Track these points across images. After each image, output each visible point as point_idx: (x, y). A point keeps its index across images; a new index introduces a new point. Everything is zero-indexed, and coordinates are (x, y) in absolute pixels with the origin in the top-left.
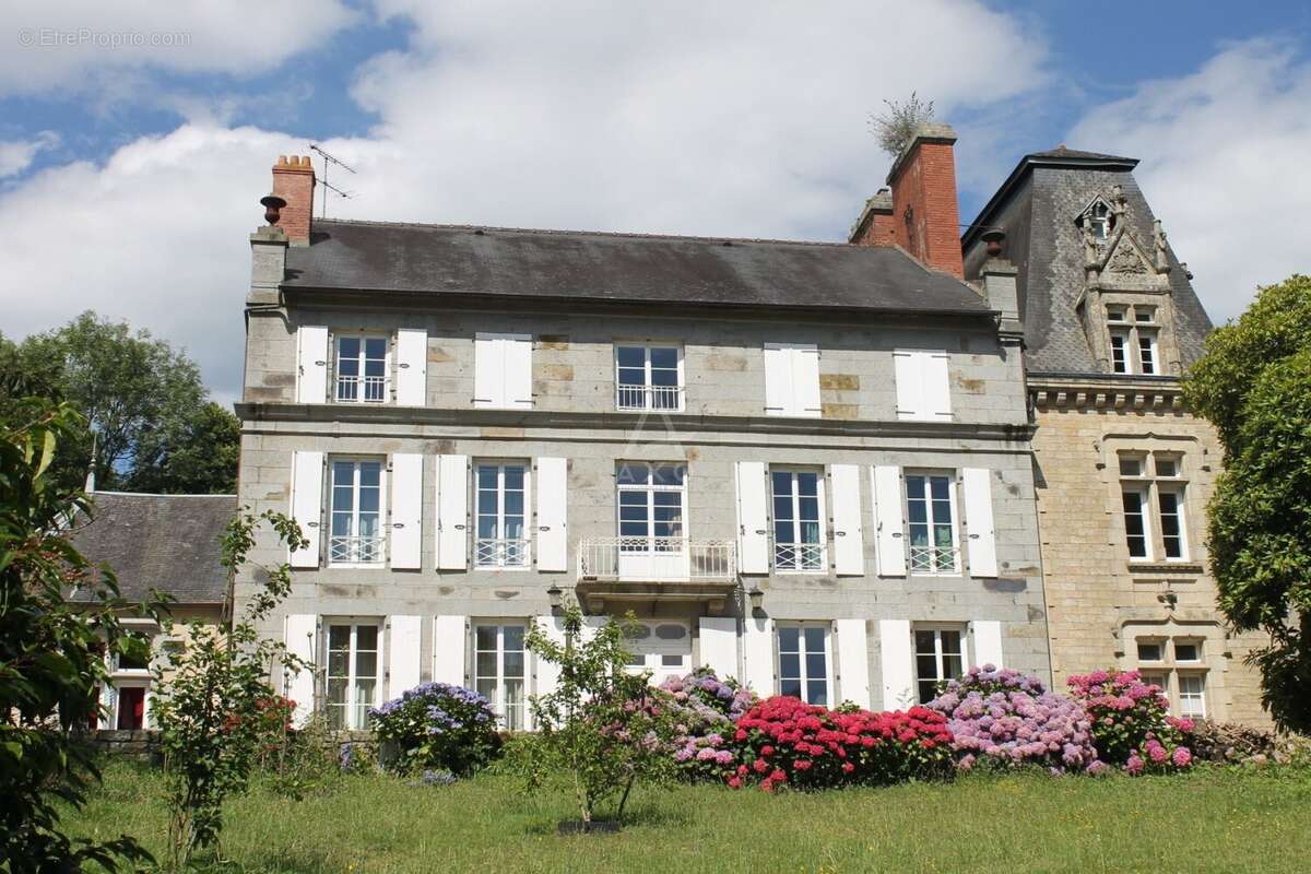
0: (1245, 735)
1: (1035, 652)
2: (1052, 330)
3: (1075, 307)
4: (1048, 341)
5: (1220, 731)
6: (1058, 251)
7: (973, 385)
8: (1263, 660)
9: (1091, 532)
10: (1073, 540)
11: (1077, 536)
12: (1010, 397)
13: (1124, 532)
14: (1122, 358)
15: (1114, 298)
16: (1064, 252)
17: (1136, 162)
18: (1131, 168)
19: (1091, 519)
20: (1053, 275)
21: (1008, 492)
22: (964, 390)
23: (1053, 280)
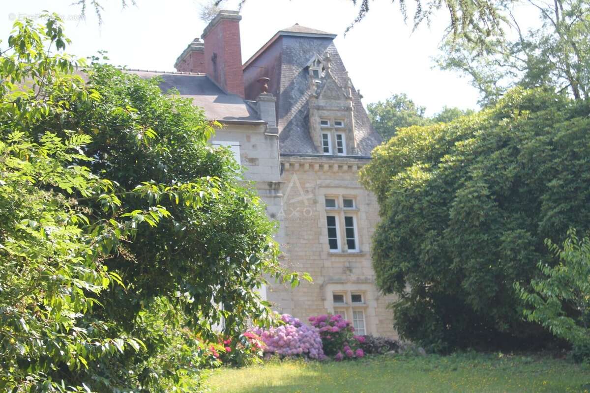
0: (386, 342)
1: (283, 299)
2: (292, 129)
3: (303, 117)
4: (290, 136)
5: (375, 341)
6: (295, 85)
7: (252, 161)
8: (394, 306)
9: (311, 237)
10: (302, 241)
11: (304, 239)
12: (271, 167)
13: (327, 236)
14: (328, 145)
15: (324, 114)
16: (298, 86)
17: (336, 35)
18: (333, 39)
19: (311, 231)
20: (293, 99)
21: (270, 217)
22: (248, 163)
23: (292, 101)
